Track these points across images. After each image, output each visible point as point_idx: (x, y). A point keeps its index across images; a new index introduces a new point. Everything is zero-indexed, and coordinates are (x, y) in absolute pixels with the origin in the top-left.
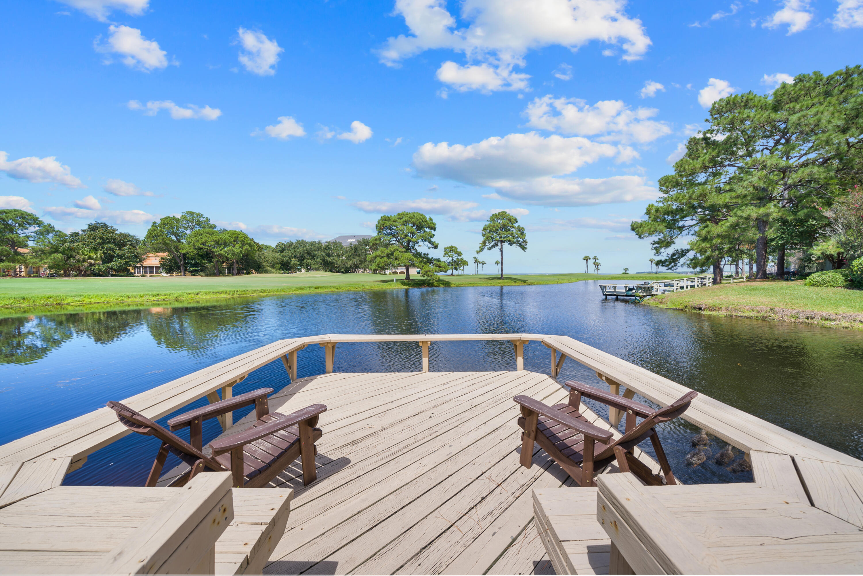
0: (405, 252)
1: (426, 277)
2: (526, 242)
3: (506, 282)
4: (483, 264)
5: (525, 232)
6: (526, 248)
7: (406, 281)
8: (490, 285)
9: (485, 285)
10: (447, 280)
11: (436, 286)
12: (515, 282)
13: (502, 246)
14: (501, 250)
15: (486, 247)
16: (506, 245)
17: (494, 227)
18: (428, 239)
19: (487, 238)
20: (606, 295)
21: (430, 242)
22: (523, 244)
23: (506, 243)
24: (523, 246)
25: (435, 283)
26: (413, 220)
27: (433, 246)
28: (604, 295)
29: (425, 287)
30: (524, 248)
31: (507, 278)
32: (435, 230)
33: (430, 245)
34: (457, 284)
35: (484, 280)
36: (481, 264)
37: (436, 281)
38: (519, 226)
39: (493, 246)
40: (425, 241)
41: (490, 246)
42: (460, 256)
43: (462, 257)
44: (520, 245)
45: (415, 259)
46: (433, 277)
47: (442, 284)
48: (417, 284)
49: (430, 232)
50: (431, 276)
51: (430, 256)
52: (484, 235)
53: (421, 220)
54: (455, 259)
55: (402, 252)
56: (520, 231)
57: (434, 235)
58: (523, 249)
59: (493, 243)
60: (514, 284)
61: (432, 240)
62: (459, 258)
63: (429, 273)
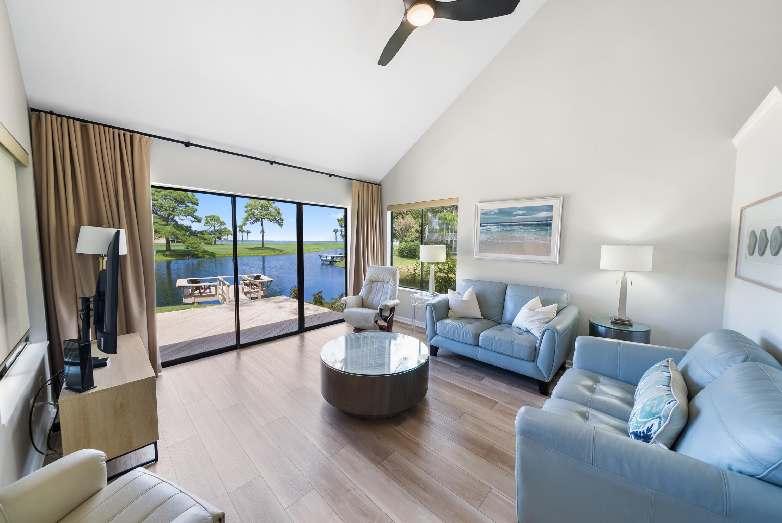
0: (166, 225)
1: (190, 249)
2: (282, 220)
3: (267, 252)
4: (248, 233)
5: (281, 212)
6: (282, 225)
7: (167, 253)
8: (253, 255)
9: (248, 255)
10: (211, 251)
11: (201, 257)
12: (274, 252)
13: (262, 222)
14: (262, 225)
15: (249, 222)
16: (266, 222)
17: (255, 206)
18: (192, 213)
19: (249, 215)
20: (323, 261)
21: (193, 216)
22: (280, 221)
23: (266, 220)
24: (280, 223)
25: (200, 255)
26: (173, 195)
27: (196, 220)
28: (322, 261)
29: (189, 258)
30: (280, 224)
31: (268, 249)
32: (197, 205)
33: (193, 219)
34: (222, 255)
35: (247, 250)
36: (246, 233)
37: (201, 252)
38: (276, 207)
39: (255, 221)
40: (188, 215)
41: (252, 221)
42: (223, 225)
43: (225, 226)
44: (277, 222)
45: (177, 232)
46: (198, 249)
47: (207, 255)
48: (180, 255)
49: (193, 208)
50: (196, 248)
51: (193, 229)
52: (246, 212)
53: (183, 196)
54: (217, 228)
55: (162, 225)
56: (277, 211)
57: (197, 210)
58: (280, 226)
59: (255, 219)
60: (273, 253)
61: (195, 214)
62: (222, 227)
63: (193, 245)
